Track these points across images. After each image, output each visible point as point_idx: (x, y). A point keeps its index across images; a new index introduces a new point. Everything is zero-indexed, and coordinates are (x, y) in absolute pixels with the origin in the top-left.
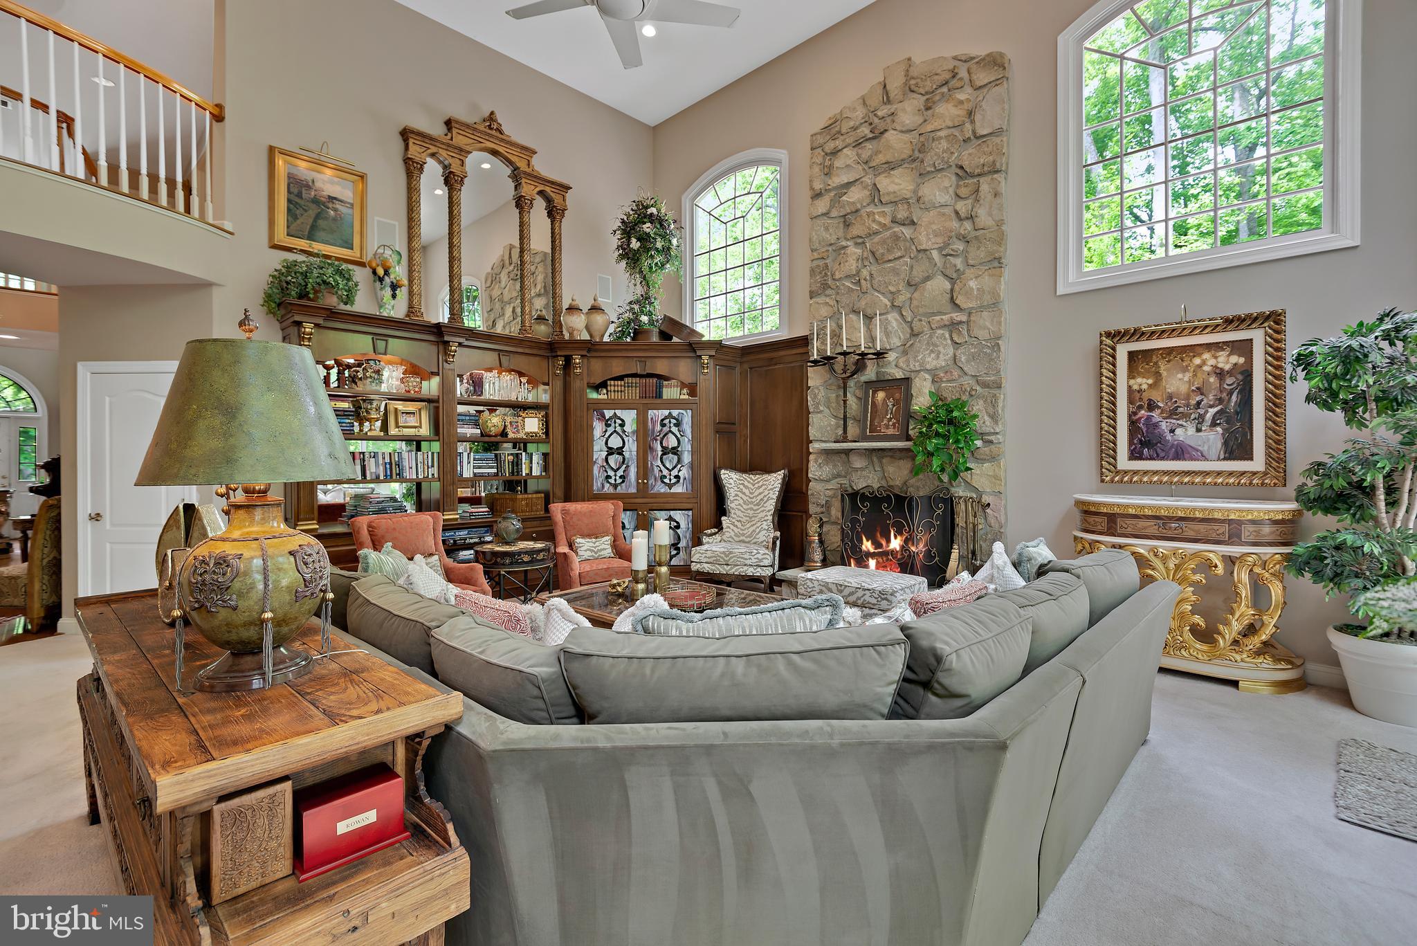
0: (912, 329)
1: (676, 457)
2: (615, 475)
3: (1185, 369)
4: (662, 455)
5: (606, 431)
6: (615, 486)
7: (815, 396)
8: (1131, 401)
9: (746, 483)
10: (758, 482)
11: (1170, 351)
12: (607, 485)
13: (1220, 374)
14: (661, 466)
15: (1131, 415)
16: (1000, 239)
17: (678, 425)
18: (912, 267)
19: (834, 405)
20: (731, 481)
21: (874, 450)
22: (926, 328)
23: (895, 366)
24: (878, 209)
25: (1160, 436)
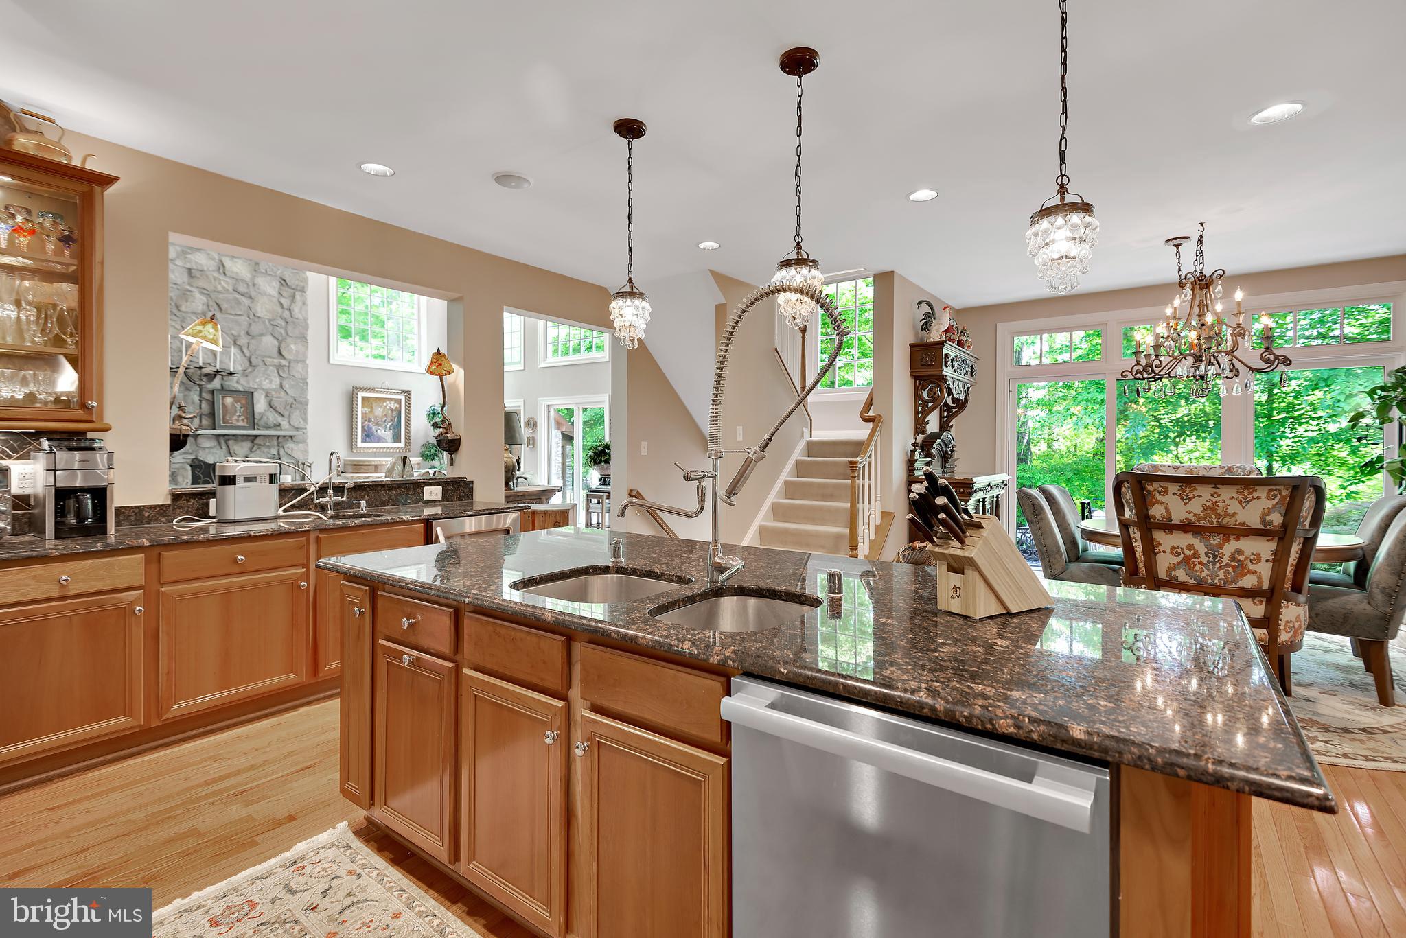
0: (250, 362)
3: (381, 407)
8: (362, 418)
11: (376, 398)
13: (392, 410)
15: (362, 423)
16: (306, 327)
18: (250, 324)
21: (244, 435)
22: (261, 364)
23: (237, 382)
24: (222, 277)
25: (373, 433)
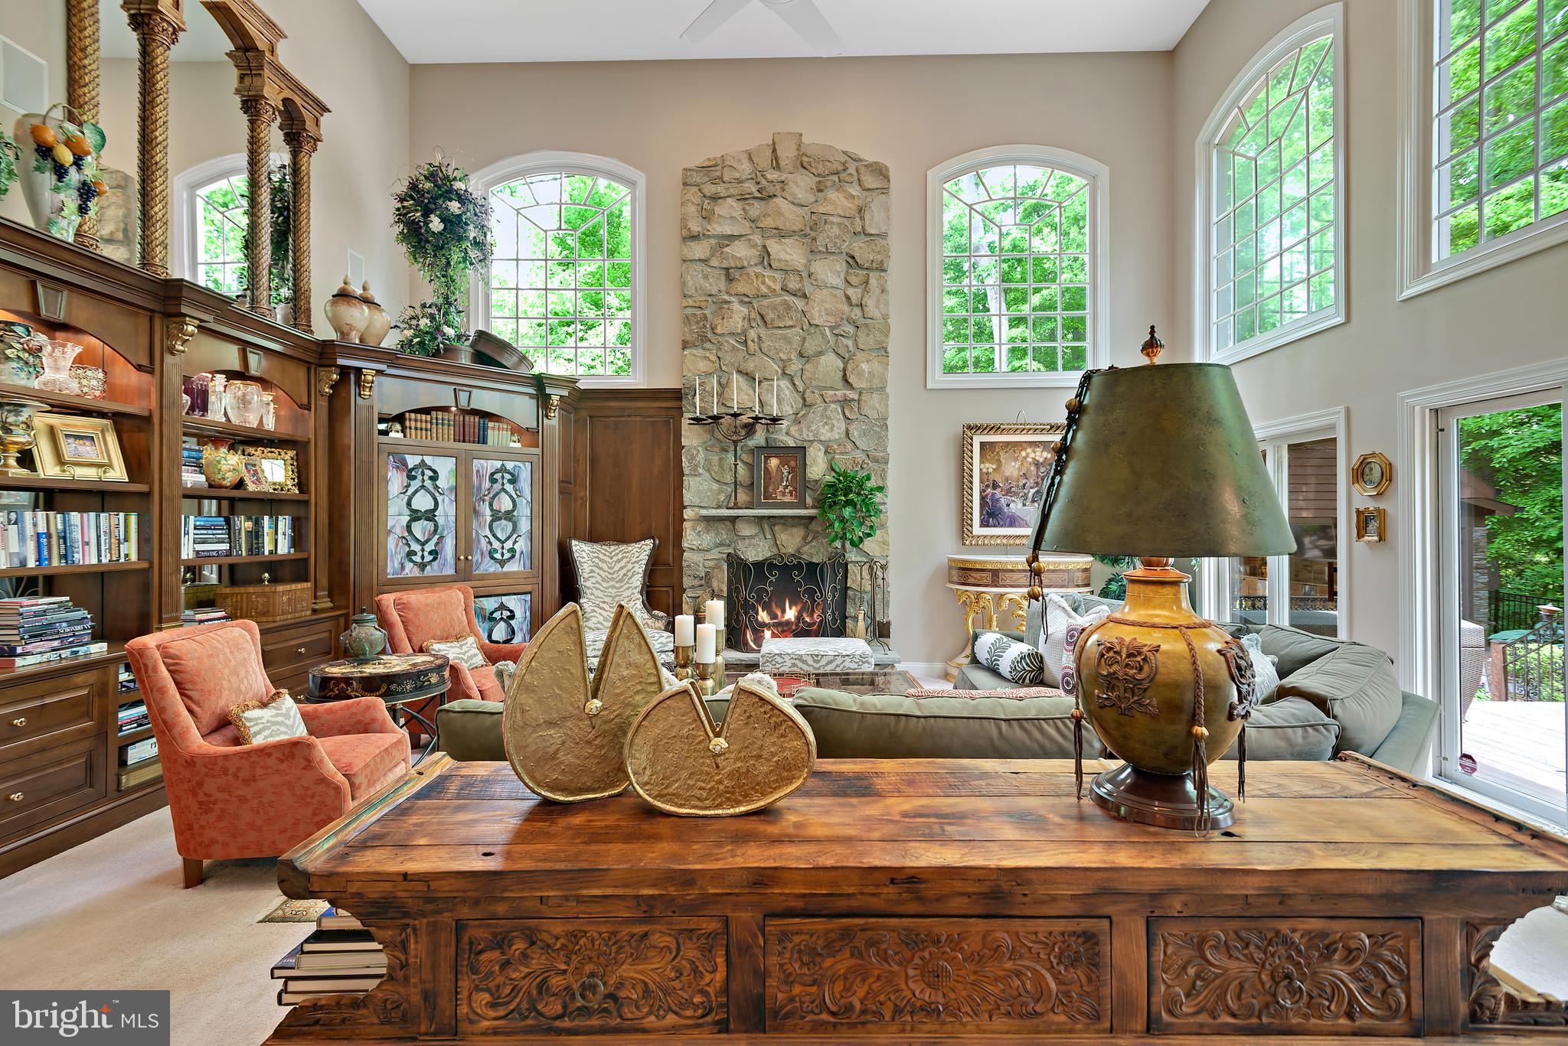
0: (804, 400)
1: (510, 525)
2: (423, 550)
3: (1016, 459)
4: (492, 521)
5: (408, 486)
6: (422, 566)
7: (693, 457)
8: (981, 482)
9: (601, 556)
10: (617, 555)
11: (1007, 444)
12: (409, 566)
13: (1037, 464)
14: (490, 536)
15: (982, 491)
16: (886, 331)
17: (513, 481)
18: (804, 339)
19: (716, 468)
20: (584, 554)
21: (764, 517)
22: (819, 401)
23: (787, 434)
24: (768, 273)
25: (1000, 509)
